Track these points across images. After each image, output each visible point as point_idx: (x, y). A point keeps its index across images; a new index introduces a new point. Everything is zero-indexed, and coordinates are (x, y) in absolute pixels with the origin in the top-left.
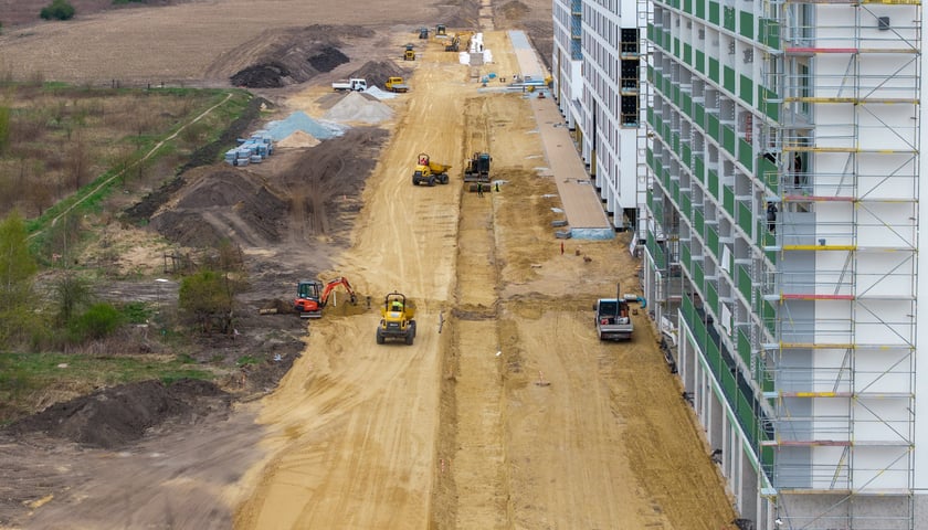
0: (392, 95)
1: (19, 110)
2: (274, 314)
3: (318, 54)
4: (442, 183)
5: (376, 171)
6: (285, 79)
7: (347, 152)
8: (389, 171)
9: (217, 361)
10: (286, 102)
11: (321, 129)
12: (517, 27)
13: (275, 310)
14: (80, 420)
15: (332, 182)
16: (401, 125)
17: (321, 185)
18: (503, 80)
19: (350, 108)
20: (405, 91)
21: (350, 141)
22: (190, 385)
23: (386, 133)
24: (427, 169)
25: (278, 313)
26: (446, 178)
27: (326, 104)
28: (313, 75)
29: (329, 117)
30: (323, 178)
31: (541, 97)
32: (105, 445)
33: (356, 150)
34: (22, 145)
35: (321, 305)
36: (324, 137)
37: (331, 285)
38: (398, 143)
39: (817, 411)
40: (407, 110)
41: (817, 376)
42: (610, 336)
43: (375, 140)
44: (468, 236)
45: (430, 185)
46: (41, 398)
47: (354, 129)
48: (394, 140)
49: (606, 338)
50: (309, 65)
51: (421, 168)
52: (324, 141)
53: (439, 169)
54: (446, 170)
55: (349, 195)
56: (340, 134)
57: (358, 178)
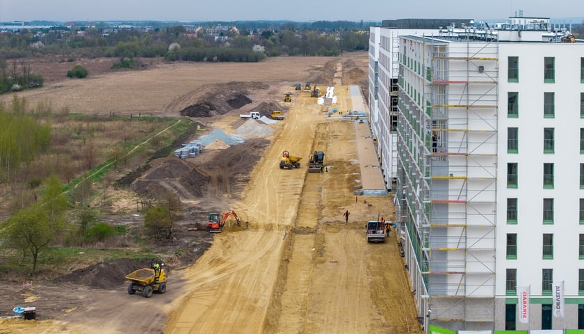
0: (275, 121)
1: (55, 128)
2: (196, 230)
3: (233, 98)
4: (296, 168)
5: (260, 162)
6: (212, 112)
7: (245, 152)
8: (267, 162)
9: (164, 252)
10: (212, 125)
11: (230, 139)
12: (355, 83)
13: (196, 229)
14: (91, 276)
15: (234, 167)
16: (278, 137)
17: (228, 169)
18: (340, 113)
19: (248, 128)
20: (282, 119)
21: (247, 146)
22: (148, 261)
23: (268, 142)
24: (288, 159)
25: (198, 230)
26: (299, 165)
27: (235, 126)
28: (229, 110)
29: (236, 133)
30: (229, 165)
31: (361, 122)
32: (103, 287)
33: (250, 150)
34: (57, 147)
35: (221, 226)
36: (231, 144)
37: (227, 215)
38: (274, 147)
39: (450, 257)
40: (283, 129)
41: (450, 240)
42: (373, 240)
43: (262, 145)
44: (307, 194)
45: (289, 169)
46: (70, 268)
47: (250, 139)
48: (272, 146)
49: (371, 241)
50: (227, 104)
51: (284, 159)
52: (232, 146)
53: (294, 160)
54: (298, 160)
55: (243, 174)
56: (242, 142)
57: (250, 165)
